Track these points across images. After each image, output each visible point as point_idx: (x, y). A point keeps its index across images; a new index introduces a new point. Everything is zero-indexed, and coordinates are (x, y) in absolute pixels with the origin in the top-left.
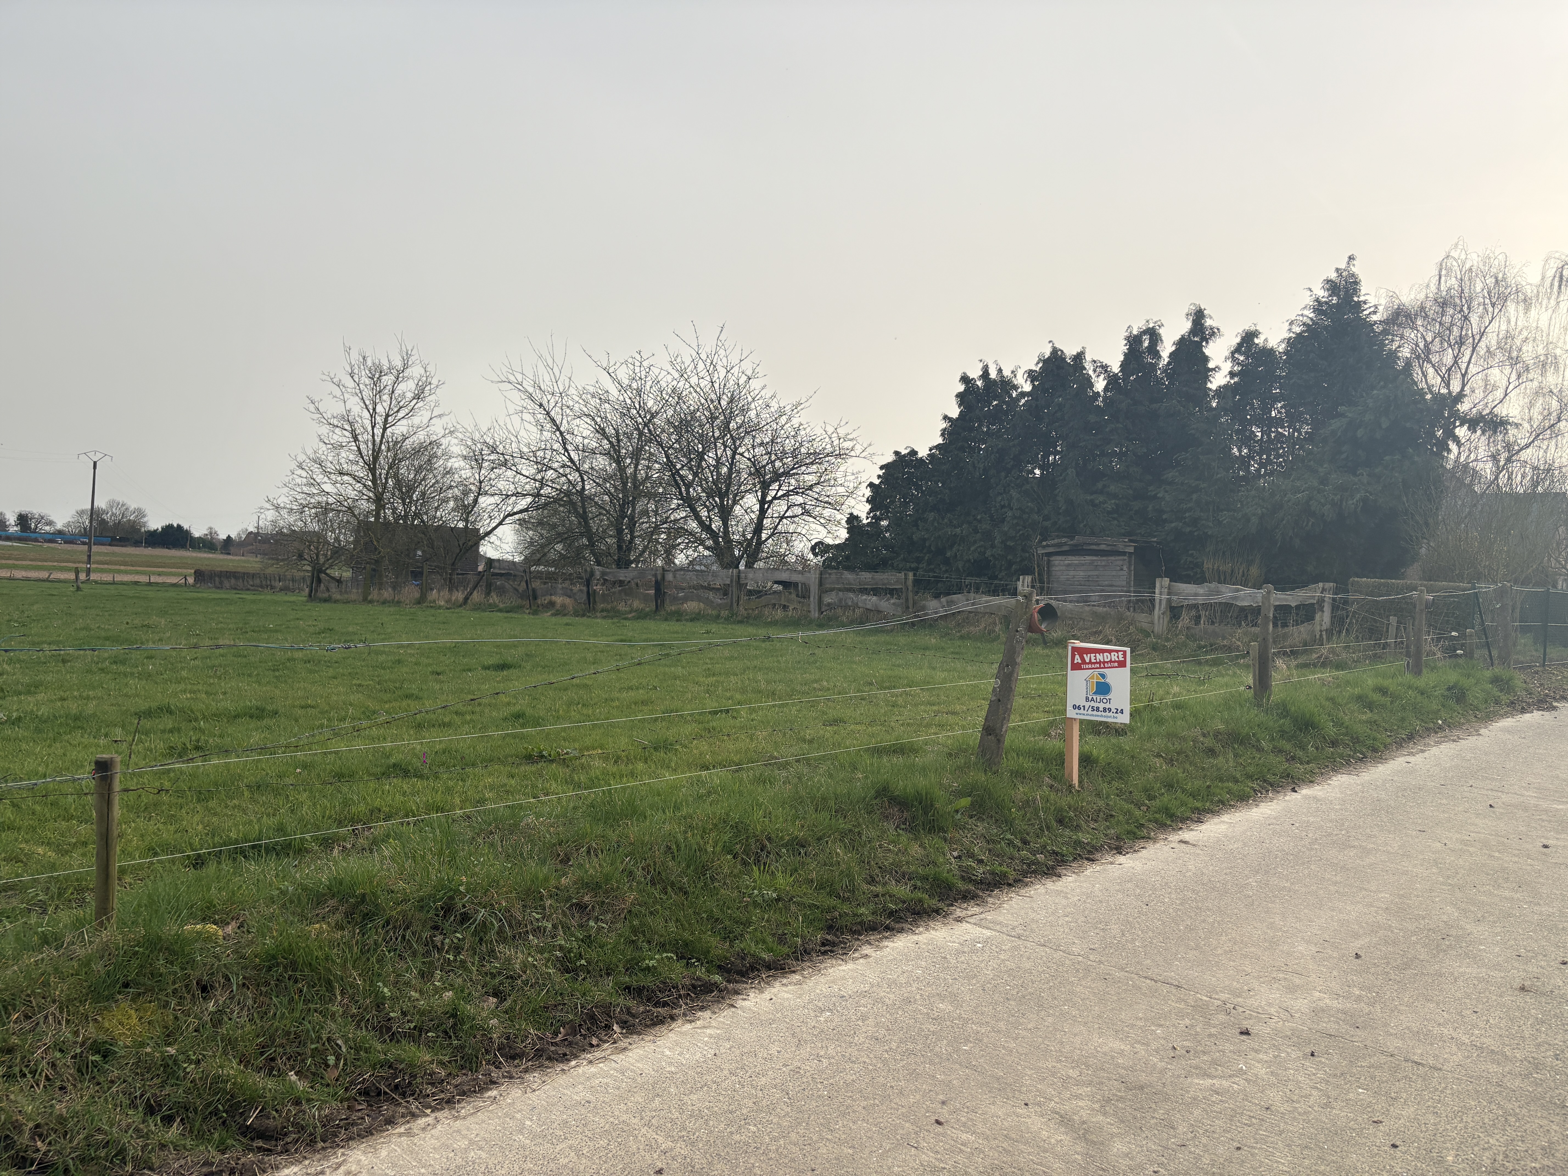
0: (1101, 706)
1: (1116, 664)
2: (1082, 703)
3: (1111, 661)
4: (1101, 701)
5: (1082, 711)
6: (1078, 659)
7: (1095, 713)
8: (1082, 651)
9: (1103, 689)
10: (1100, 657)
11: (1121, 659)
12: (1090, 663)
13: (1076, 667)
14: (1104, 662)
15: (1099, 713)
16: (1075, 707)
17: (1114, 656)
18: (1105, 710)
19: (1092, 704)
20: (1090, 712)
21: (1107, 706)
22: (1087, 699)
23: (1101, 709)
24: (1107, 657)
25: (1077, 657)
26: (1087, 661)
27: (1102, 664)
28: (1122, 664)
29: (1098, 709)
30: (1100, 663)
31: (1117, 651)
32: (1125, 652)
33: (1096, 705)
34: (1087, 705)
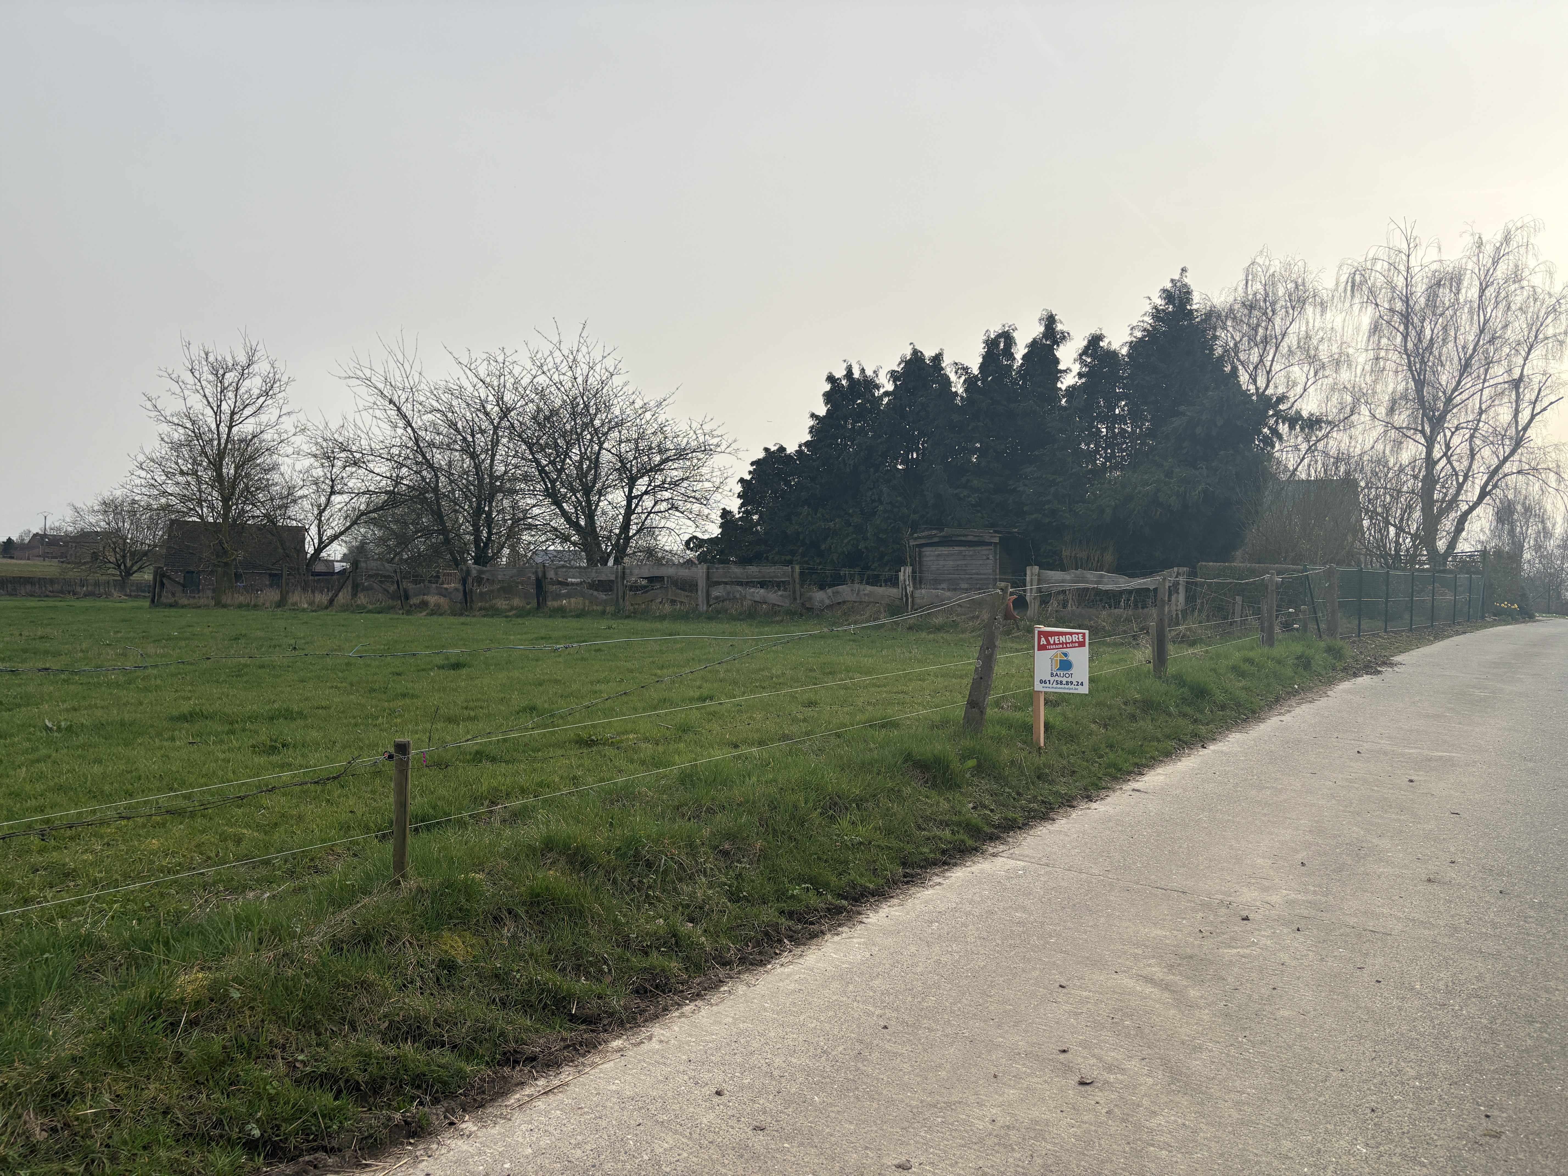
0: (1064, 680)
1: (1077, 645)
2: (1048, 677)
3: (1072, 642)
4: (1064, 675)
5: (1048, 685)
6: (1043, 641)
7: (1059, 686)
8: (1047, 635)
9: (1066, 665)
10: (1062, 639)
11: (1081, 640)
12: (1055, 644)
13: (1042, 648)
14: (1066, 643)
15: (1063, 686)
16: (1041, 682)
17: (1075, 638)
18: (1067, 683)
19: (1057, 678)
20: (1054, 685)
21: (1069, 680)
22: (1052, 674)
23: (1064, 682)
24: (1069, 639)
25: (1043, 639)
26: (1052, 642)
27: (1065, 645)
28: (1082, 644)
29: (1061, 683)
30: (1063, 643)
31: (1078, 634)
32: (1084, 634)
33: (1059, 679)
34: (1052, 679)
